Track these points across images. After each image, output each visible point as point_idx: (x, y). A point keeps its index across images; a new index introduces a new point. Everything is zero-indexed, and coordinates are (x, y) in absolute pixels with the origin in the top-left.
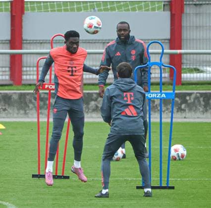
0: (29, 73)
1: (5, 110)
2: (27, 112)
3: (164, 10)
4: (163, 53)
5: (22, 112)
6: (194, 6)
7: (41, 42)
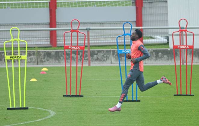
0: (60, 40)
1: (48, 60)
2: (60, 61)
3: (132, 5)
4: (132, 29)
5: (57, 61)
6: (148, 3)
7: (66, 23)
